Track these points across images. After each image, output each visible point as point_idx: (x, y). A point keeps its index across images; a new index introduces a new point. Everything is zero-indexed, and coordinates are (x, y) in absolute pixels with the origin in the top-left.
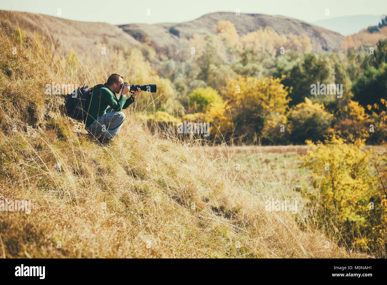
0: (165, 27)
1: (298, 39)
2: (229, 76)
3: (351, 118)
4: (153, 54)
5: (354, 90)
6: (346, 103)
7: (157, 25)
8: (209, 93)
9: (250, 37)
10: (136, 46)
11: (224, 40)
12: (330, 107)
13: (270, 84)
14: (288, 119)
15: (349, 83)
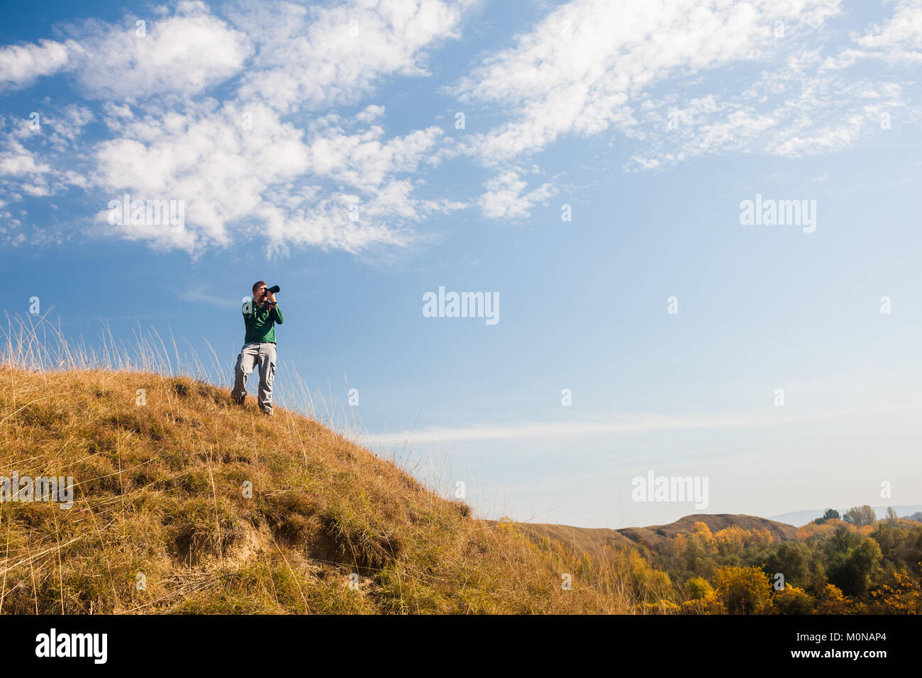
0: (653, 530)
1: (760, 532)
2: (713, 566)
3: (831, 599)
4: (647, 551)
5: (827, 574)
6: (823, 586)
7: (646, 528)
8: (701, 582)
9: (721, 533)
10: (633, 546)
11: (701, 536)
12: (809, 590)
13: (753, 572)
14: (775, 602)
15: (821, 568)
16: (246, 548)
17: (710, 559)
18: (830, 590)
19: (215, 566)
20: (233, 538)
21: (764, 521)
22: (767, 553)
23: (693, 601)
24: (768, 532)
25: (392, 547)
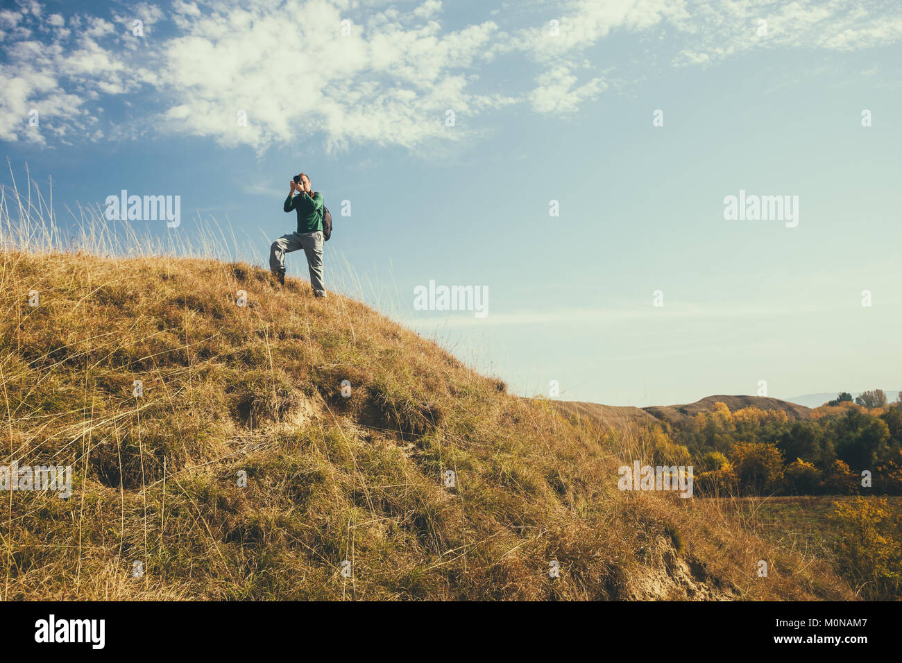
0: (676, 408)
1: (777, 413)
2: (730, 442)
3: (839, 473)
4: (669, 428)
5: (836, 450)
6: (833, 461)
7: (670, 407)
8: (718, 456)
9: (739, 413)
10: (657, 422)
11: (720, 415)
12: (817, 465)
13: (767, 448)
14: (785, 474)
15: (831, 445)
16: (300, 415)
17: (727, 436)
18: (838, 465)
19: (273, 429)
20: (288, 405)
21: (781, 403)
22: (782, 431)
23: (710, 472)
24: (784, 412)
25: (434, 416)
